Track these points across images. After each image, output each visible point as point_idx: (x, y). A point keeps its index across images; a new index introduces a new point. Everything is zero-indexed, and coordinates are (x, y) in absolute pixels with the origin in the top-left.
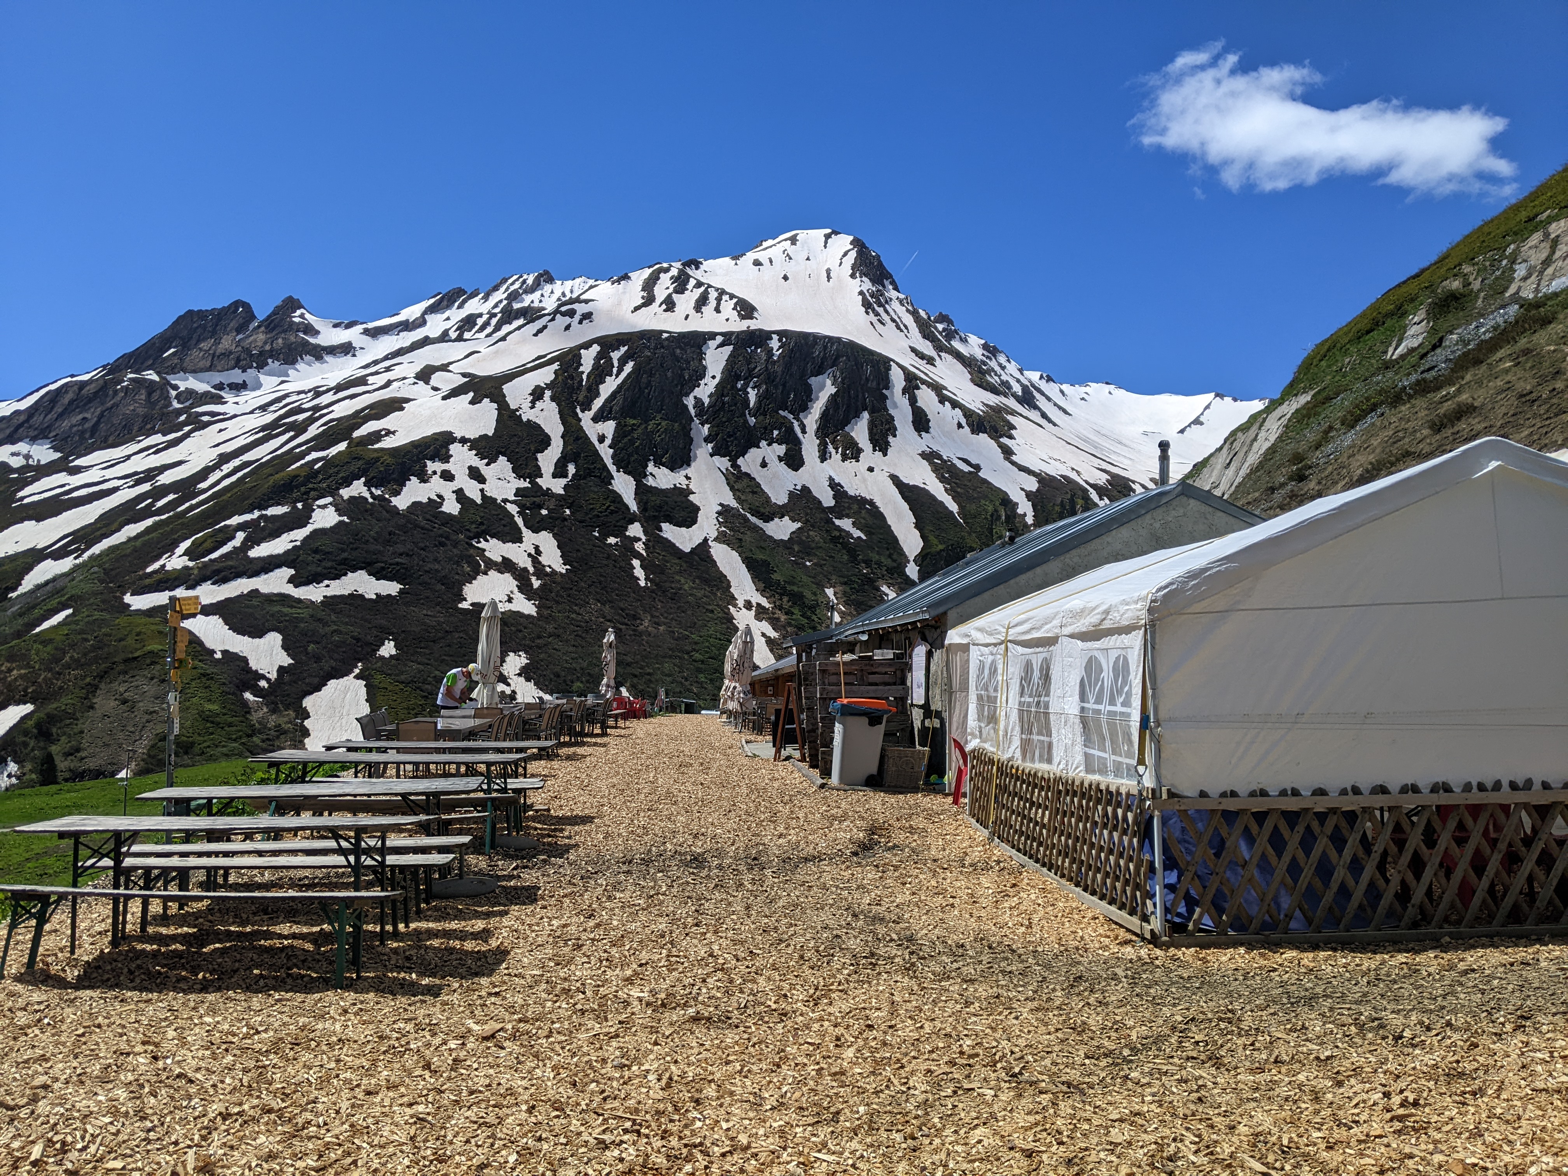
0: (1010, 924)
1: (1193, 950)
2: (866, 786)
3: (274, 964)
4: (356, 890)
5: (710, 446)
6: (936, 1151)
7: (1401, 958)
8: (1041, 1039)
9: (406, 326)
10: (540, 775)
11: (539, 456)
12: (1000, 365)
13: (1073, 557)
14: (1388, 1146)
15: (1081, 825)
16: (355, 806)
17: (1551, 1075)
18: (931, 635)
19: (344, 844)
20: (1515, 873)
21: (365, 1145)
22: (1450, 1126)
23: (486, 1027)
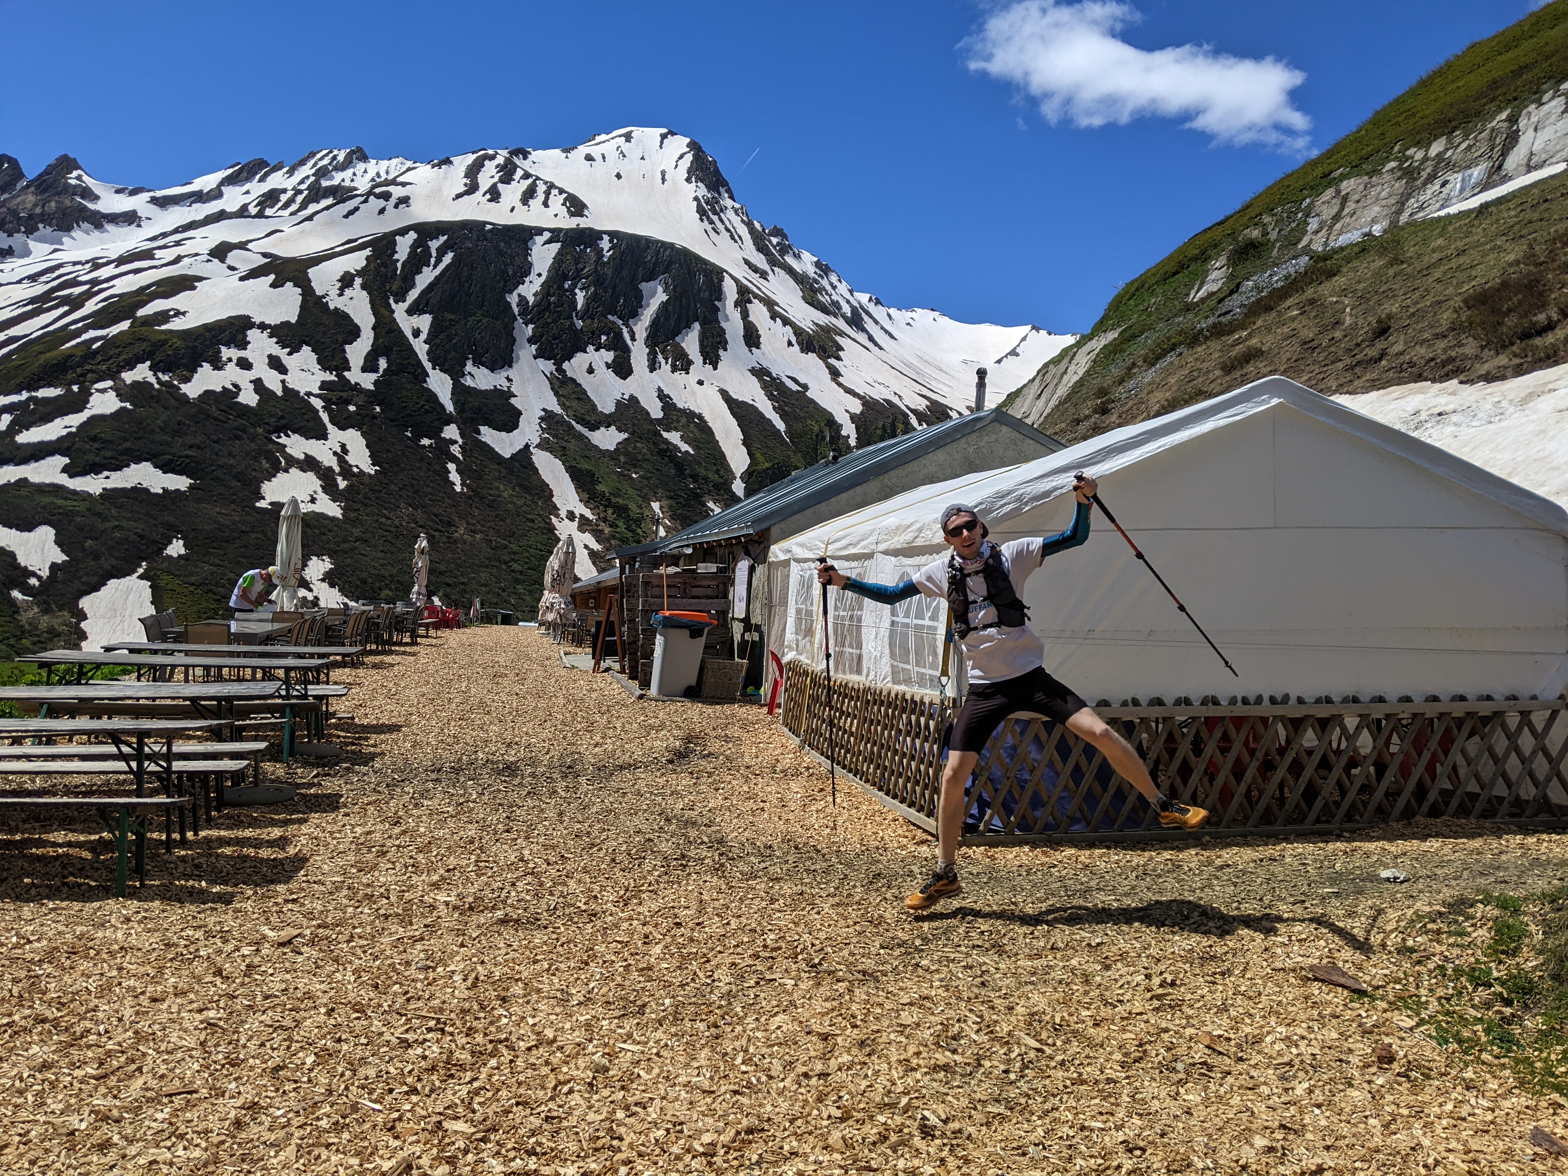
0: (816, 826)
1: (982, 848)
2: (685, 696)
3: (47, 873)
4: (138, 797)
5: (534, 347)
6: (737, 1038)
7: (1167, 855)
8: (840, 932)
9: (200, 197)
10: (344, 683)
11: (347, 347)
12: (831, 284)
13: (892, 477)
14: (1147, 1022)
15: (886, 733)
16: (136, 711)
17: (1288, 956)
18: (755, 549)
19: (125, 749)
20: (1269, 780)
21: (150, 1051)
22: (1201, 1003)
23: (282, 933)
